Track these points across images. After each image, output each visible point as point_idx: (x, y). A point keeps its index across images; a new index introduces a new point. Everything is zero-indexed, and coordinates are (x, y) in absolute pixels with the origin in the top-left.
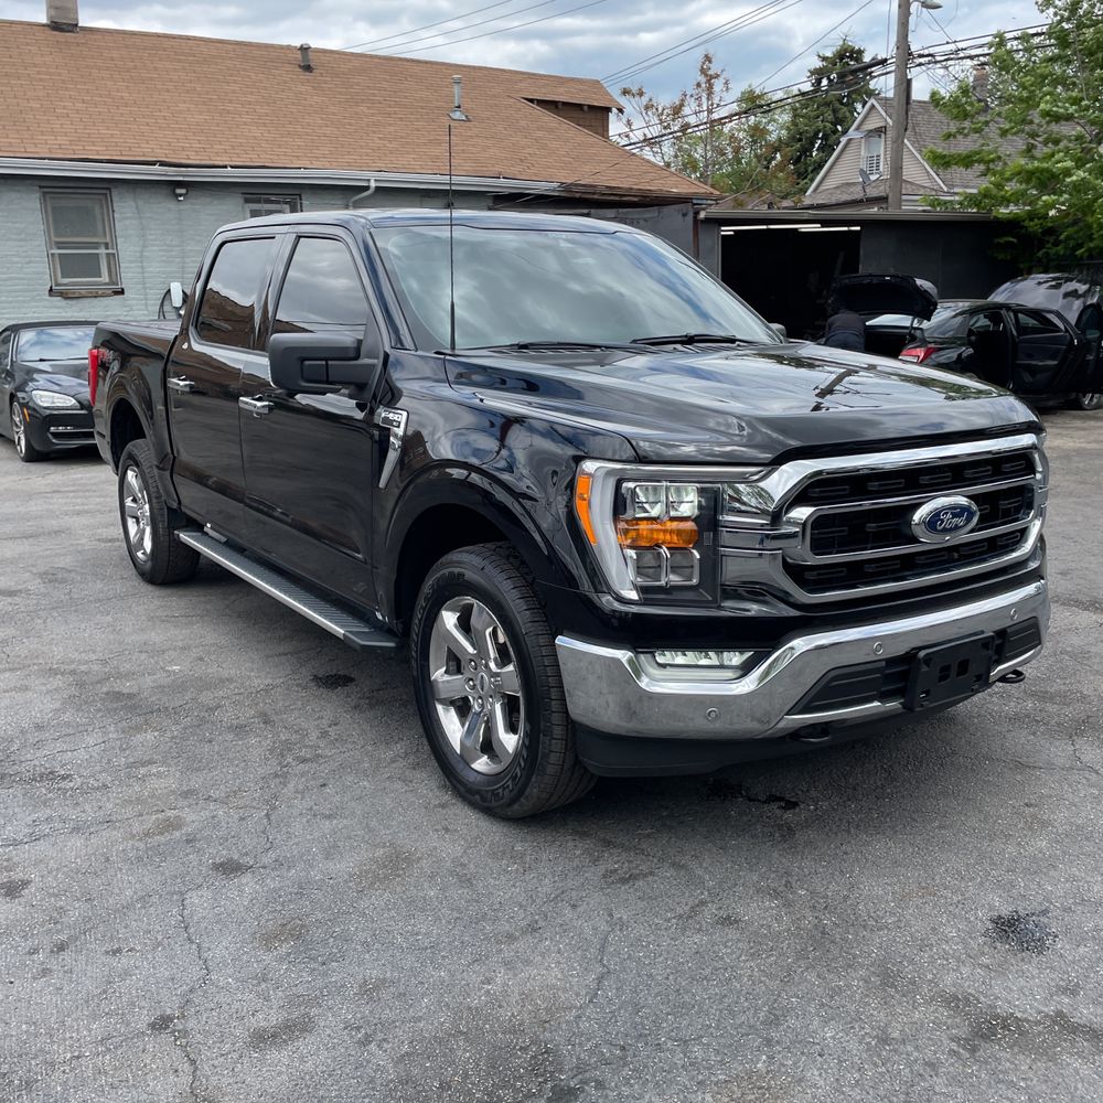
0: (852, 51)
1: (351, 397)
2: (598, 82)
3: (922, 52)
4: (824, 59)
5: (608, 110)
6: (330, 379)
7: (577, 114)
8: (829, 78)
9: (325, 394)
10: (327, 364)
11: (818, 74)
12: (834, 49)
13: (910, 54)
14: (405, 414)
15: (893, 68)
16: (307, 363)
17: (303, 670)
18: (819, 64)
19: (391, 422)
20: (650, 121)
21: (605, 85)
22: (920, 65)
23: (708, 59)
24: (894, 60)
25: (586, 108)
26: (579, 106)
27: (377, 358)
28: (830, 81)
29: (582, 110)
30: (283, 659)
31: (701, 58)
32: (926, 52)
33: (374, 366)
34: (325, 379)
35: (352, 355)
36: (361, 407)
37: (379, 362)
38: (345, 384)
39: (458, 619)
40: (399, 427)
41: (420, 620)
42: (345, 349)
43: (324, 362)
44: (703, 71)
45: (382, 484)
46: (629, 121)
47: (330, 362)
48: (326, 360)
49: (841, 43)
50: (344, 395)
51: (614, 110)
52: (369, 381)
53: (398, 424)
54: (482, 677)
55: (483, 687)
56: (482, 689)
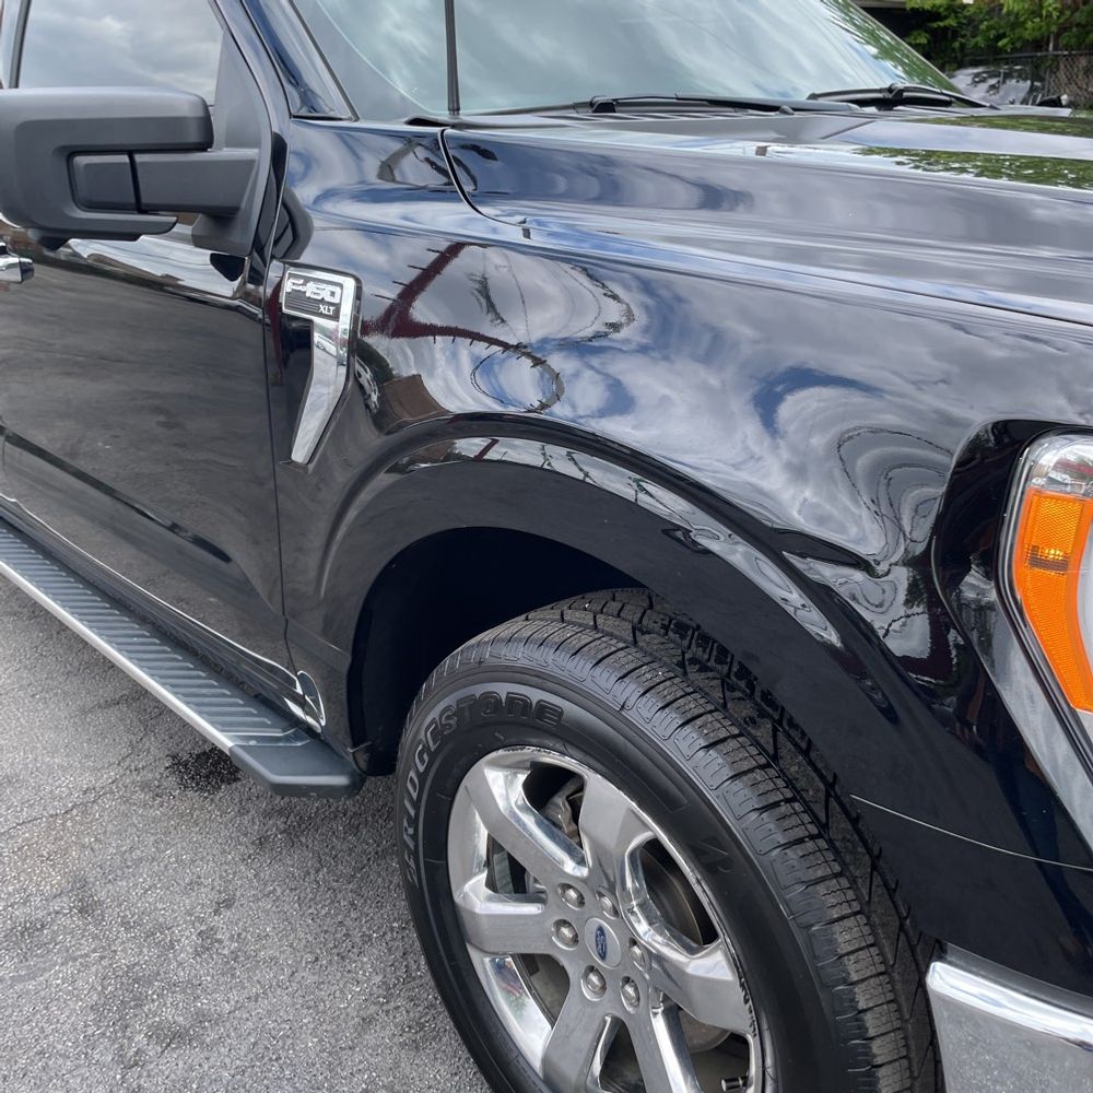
1: (198, 241)
6: (145, 199)
9: (134, 237)
10: (132, 163)
14: (350, 284)
16: (81, 160)
17: (151, 743)
19: (314, 305)
27: (256, 144)
30: (113, 714)
33: (249, 165)
34: (134, 202)
35: (193, 136)
36: (227, 265)
37: (262, 155)
38: (182, 210)
39: (527, 786)
40: (336, 317)
41: (422, 777)
42: (176, 122)
43: (125, 159)
45: (300, 453)
47: (139, 158)
48: (130, 152)
50: (181, 239)
52: (240, 202)
53: (332, 308)
54: (601, 929)
55: (605, 953)
56: (603, 956)
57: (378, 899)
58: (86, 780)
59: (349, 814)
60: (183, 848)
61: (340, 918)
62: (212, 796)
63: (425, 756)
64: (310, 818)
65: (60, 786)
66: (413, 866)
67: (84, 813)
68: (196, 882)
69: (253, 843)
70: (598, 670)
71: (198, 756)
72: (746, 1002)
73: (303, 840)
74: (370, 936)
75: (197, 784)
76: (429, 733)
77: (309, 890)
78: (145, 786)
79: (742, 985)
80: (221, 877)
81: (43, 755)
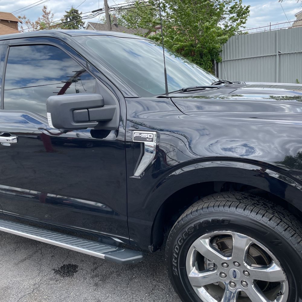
0: (75, 10)
2: (11, 13)
3: (111, 7)
4: (67, 12)
5: (17, 22)
6: (91, 119)
7: (7, 24)
8: (70, 18)
10: (88, 111)
11: (67, 17)
12: (70, 10)
13: (109, 7)
14: (155, 133)
15: (104, 11)
18: (66, 14)
20: (29, 27)
21: (13, 14)
22: (112, 11)
23: (45, 8)
24: (104, 9)
25: (9, 22)
26: (7, 21)
27: (114, 104)
28: (70, 19)
29: (8, 22)
31: (43, 8)
32: (113, 7)
33: (115, 109)
34: (88, 120)
35: (100, 104)
42: (96, 101)
43: (86, 110)
44: (45, 12)
45: (137, 174)
46: (22, 27)
47: (90, 110)
48: (87, 109)
49: (71, 8)
51: (19, 22)
52: (113, 117)
53: (151, 139)
54: (234, 271)
55: (236, 276)
56: (235, 277)
57: (138, 290)
58: (32, 282)
59: (115, 272)
60: (75, 292)
61: (131, 297)
62: (73, 277)
63: (182, 241)
64: (105, 275)
65: (25, 286)
66: (176, 270)
67: (39, 291)
68: (86, 299)
69: (94, 286)
70: (238, 209)
71: (61, 268)
72: (284, 273)
73: (107, 281)
74: (142, 299)
75: (67, 275)
76: (183, 235)
77: (118, 293)
78: (51, 279)
79: (283, 270)
80: (91, 296)
81: (13, 279)
